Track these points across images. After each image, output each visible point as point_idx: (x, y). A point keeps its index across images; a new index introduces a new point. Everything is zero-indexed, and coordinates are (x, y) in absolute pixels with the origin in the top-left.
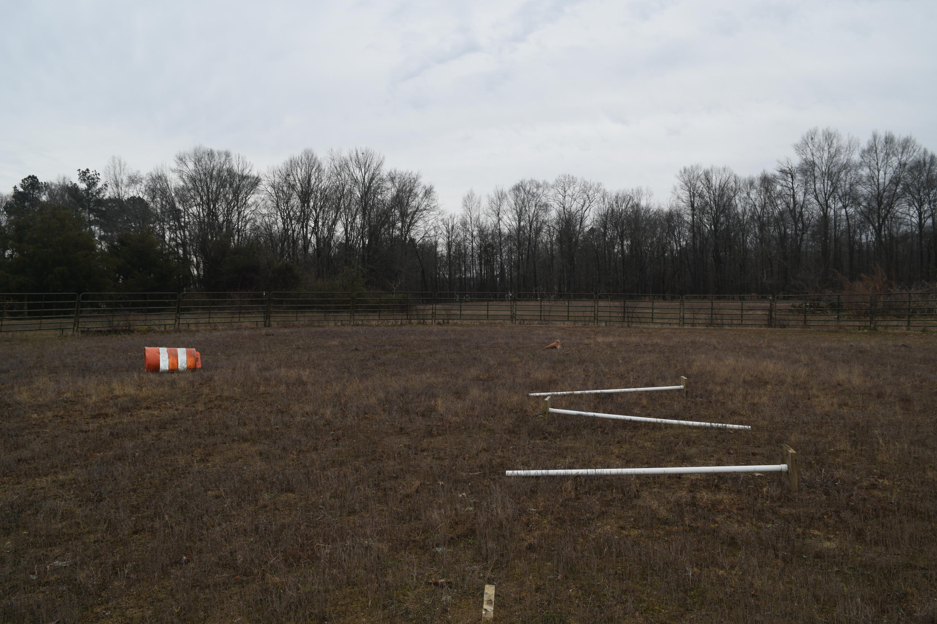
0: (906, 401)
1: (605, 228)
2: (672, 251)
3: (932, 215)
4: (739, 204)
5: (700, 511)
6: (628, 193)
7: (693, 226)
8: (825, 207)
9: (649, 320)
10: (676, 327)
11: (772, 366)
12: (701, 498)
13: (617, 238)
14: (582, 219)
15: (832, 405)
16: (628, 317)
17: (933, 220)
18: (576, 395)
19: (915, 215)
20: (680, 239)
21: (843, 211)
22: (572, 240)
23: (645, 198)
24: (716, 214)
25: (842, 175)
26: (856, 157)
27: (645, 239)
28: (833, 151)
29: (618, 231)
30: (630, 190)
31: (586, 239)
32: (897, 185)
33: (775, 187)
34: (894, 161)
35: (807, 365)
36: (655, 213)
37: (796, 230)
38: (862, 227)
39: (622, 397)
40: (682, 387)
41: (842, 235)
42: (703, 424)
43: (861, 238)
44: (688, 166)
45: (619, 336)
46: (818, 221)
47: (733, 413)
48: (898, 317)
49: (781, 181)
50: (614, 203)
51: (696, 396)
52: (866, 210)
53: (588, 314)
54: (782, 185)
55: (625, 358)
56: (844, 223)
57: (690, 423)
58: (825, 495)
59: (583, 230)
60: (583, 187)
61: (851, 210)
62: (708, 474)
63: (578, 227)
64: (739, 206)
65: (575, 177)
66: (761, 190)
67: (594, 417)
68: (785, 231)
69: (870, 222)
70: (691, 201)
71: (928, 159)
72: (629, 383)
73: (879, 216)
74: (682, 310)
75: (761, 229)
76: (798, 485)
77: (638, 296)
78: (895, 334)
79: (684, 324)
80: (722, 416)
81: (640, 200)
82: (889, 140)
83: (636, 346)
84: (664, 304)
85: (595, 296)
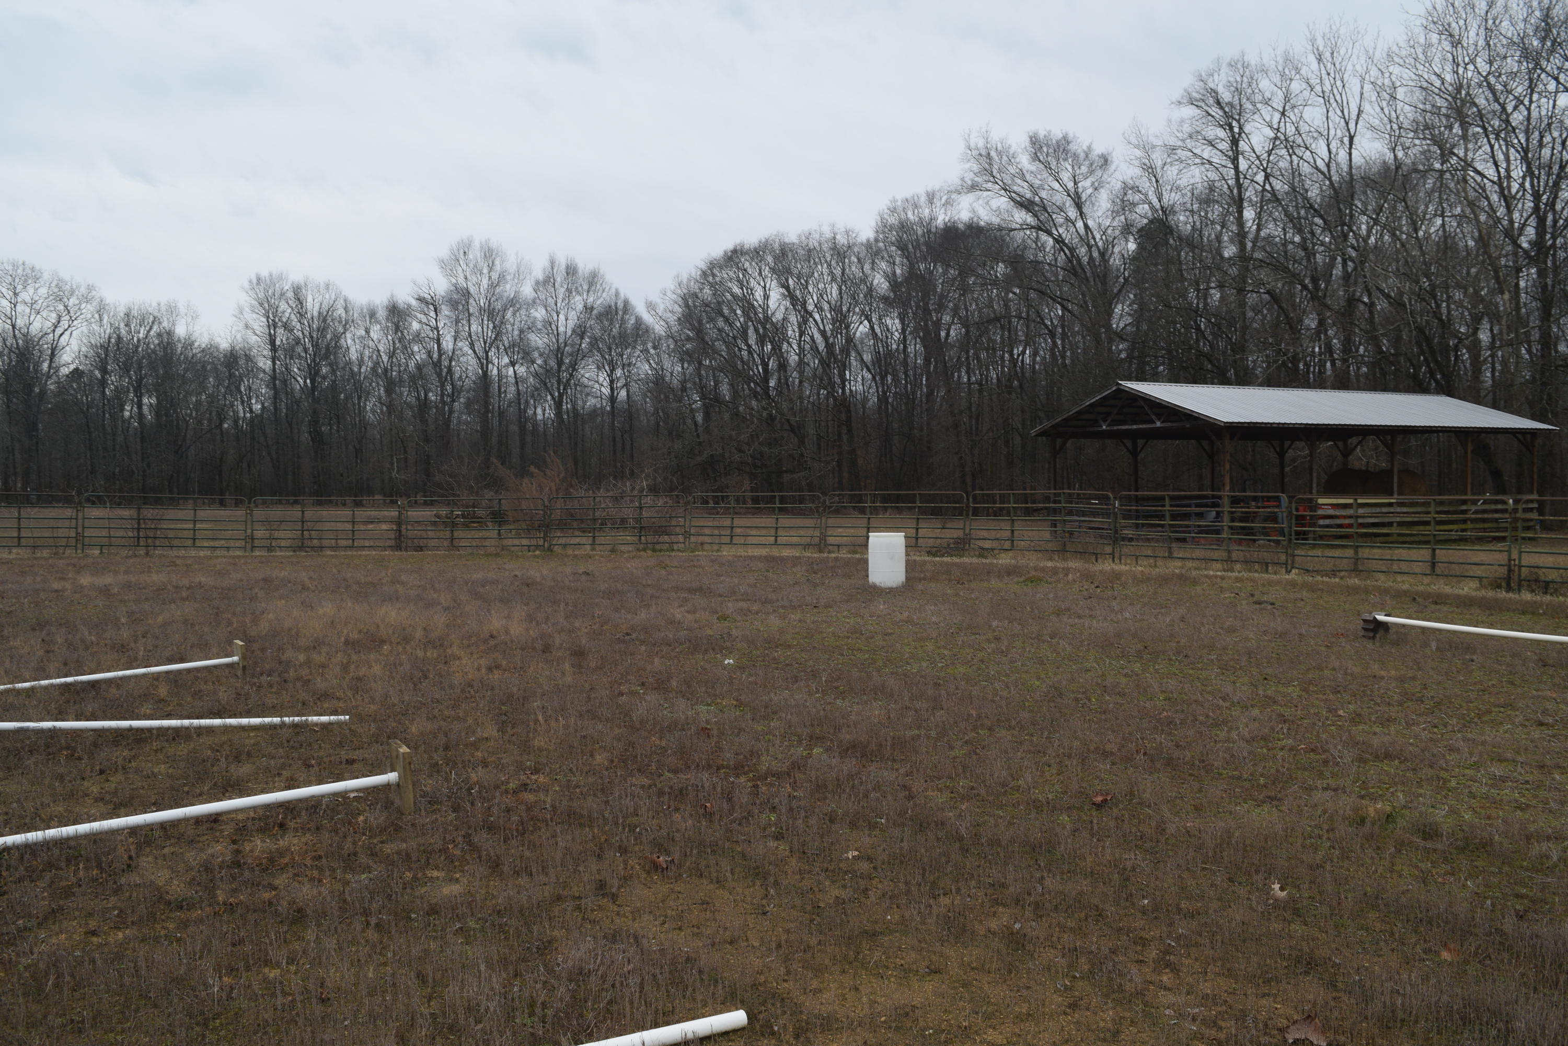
0: (579, 654)
1: (104, 371)
2: (236, 421)
3: (626, 385)
4: (352, 346)
5: (247, 874)
6: (150, 310)
7: (274, 378)
8: (484, 362)
9: (189, 543)
10: (238, 553)
11: (393, 614)
12: (251, 851)
13: (128, 391)
14: (53, 350)
15: (479, 669)
16: (147, 538)
17: (628, 392)
18: (19, 692)
19: (605, 384)
20: (250, 398)
21: (511, 371)
22: (32, 391)
23: (183, 321)
24: (314, 360)
25: (509, 314)
26: (527, 291)
27: (185, 396)
28: (495, 276)
29: (130, 378)
30: (154, 304)
31: (62, 389)
32: (582, 338)
33: (410, 324)
34: (578, 302)
35: (447, 609)
36: (203, 351)
37: (442, 395)
38: (536, 395)
39: (118, 687)
40: (235, 659)
41: (509, 406)
42: (267, 720)
43: (535, 413)
44: (264, 273)
45: (126, 572)
46: (474, 382)
47: (325, 696)
48: (583, 531)
49: (419, 316)
50: (122, 325)
51: (262, 674)
52: (541, 371)
53: (61, 533)
54: (420, 322)
55: (133, 612)
56: (512, 389)
57: (244, 721)
58: (454, 811)
59: (57, 369)
60: (56, 290)
61: (521, 370)
62: (268, 807)
63: (45, 366)
64: (353, 350)
65: (37, 267)
66: (387, 327)
67: (54, 732)
68: (426, 395)
69: (547, 389)
70: (270, 334)
71: (620, 305)
72: (136, 659)
73: (559, 381)
74: (249, 523)
75: (389, 391)
76: (415, 803)
77: (171, 498)
78: (576, 556)
79: (253, 547)
80: (304, 704)
81: (174, 325)
82: (571, 271)
83: (158, 590)
84: (222, 513)
85: (76, 499)
